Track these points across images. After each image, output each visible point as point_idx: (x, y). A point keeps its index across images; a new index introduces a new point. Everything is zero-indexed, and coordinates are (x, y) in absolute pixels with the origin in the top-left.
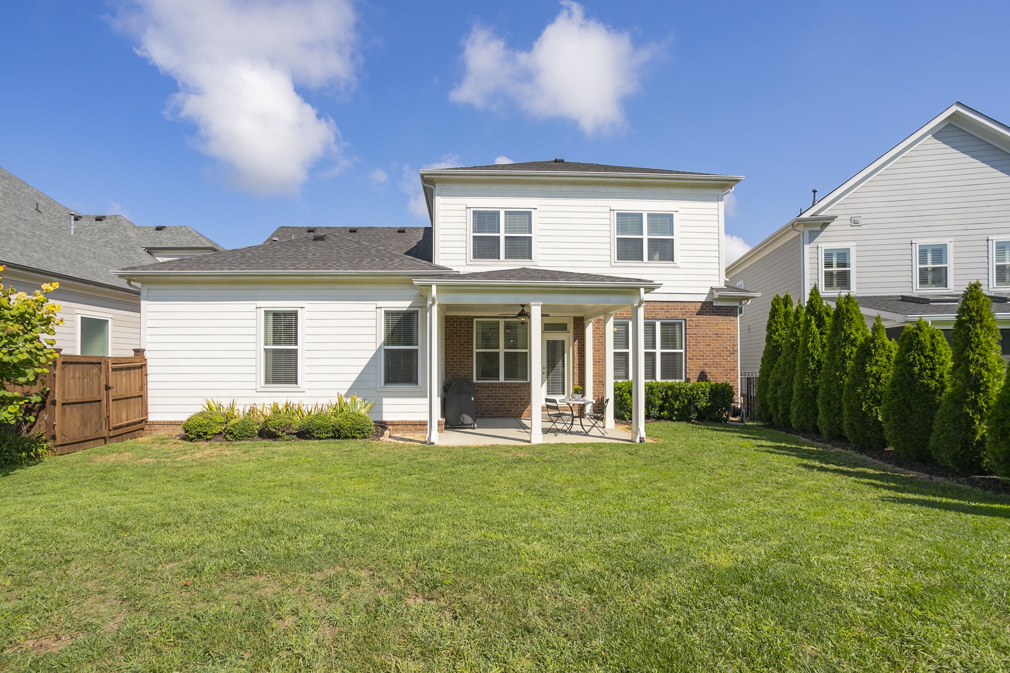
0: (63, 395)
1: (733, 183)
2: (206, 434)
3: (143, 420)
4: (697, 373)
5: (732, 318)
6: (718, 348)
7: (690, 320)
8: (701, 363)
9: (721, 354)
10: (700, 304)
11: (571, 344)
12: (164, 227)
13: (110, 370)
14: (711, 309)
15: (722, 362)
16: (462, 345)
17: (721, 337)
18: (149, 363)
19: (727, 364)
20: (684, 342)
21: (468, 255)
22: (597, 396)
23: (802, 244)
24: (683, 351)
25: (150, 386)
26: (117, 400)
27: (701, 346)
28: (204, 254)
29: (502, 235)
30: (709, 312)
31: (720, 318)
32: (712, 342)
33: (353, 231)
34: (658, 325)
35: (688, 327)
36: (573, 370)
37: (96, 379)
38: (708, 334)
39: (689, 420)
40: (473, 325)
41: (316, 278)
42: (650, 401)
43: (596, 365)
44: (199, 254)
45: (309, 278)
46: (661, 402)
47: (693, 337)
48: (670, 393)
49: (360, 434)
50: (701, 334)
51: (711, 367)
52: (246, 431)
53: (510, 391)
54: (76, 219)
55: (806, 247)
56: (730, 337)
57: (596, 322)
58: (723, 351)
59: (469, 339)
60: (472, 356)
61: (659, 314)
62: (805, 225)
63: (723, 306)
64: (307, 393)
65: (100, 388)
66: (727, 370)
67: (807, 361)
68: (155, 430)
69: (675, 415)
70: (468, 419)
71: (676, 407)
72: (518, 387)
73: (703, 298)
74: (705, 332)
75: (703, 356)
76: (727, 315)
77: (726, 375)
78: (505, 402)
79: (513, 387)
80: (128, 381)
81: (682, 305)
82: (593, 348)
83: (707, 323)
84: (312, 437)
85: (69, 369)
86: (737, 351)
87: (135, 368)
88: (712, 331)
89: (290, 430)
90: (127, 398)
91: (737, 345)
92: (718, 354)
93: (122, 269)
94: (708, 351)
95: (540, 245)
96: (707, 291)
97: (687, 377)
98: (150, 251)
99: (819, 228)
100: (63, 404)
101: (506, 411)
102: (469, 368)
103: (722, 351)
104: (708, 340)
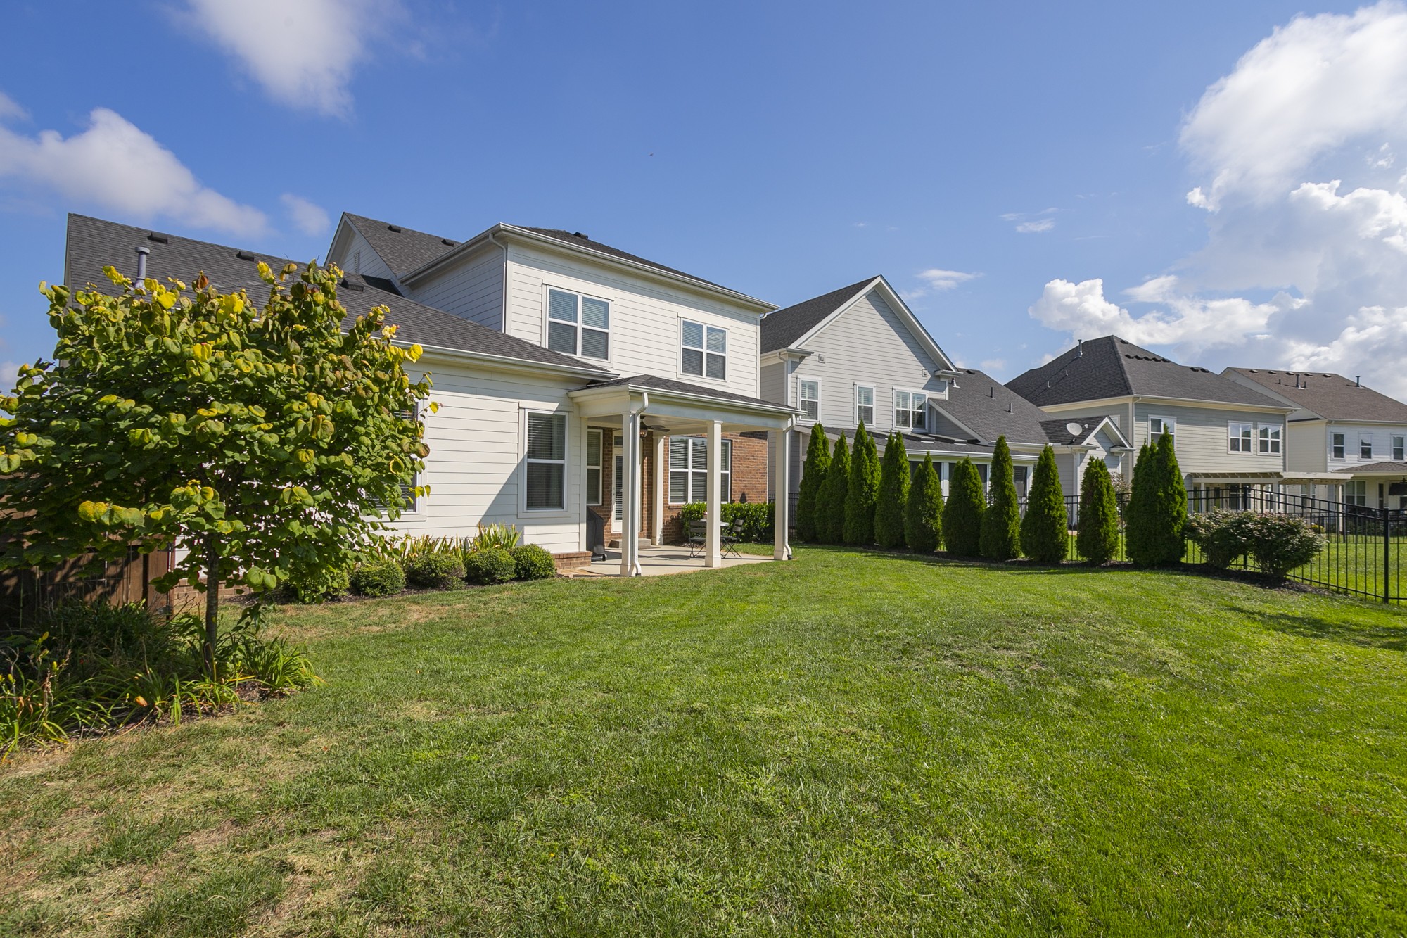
4: (739, 494)
5: (764, 441)
6: (754, 470)
7: (735, 442)
8: (742, 484)
9: (756, 475)
15: (756, 483)
17: (756, 459)
19: (760, 486)
23: (785, 373)
24: (728, 472)
27: (743, 468)
29: (579, 325)
31: (756, 441)
32: (750, 465)
35: (733, 448)
38: (748, 456)
47: (737, 458)
50: (743, 456)
51: (751, 489)
55: (790, 376)
56: (762, 460)
62: (789, 356)
64: (429, 522)
66: (760, 492)
75: (744, 478)
77: (759, 497)
83: (747, 445)
86: (767, 473)
88: (750, 454)
91: (767, 468)
94: (747, 472)
95: (616, 344)
97: (732, 498)
99: (798, 361)
104: (748, 462)
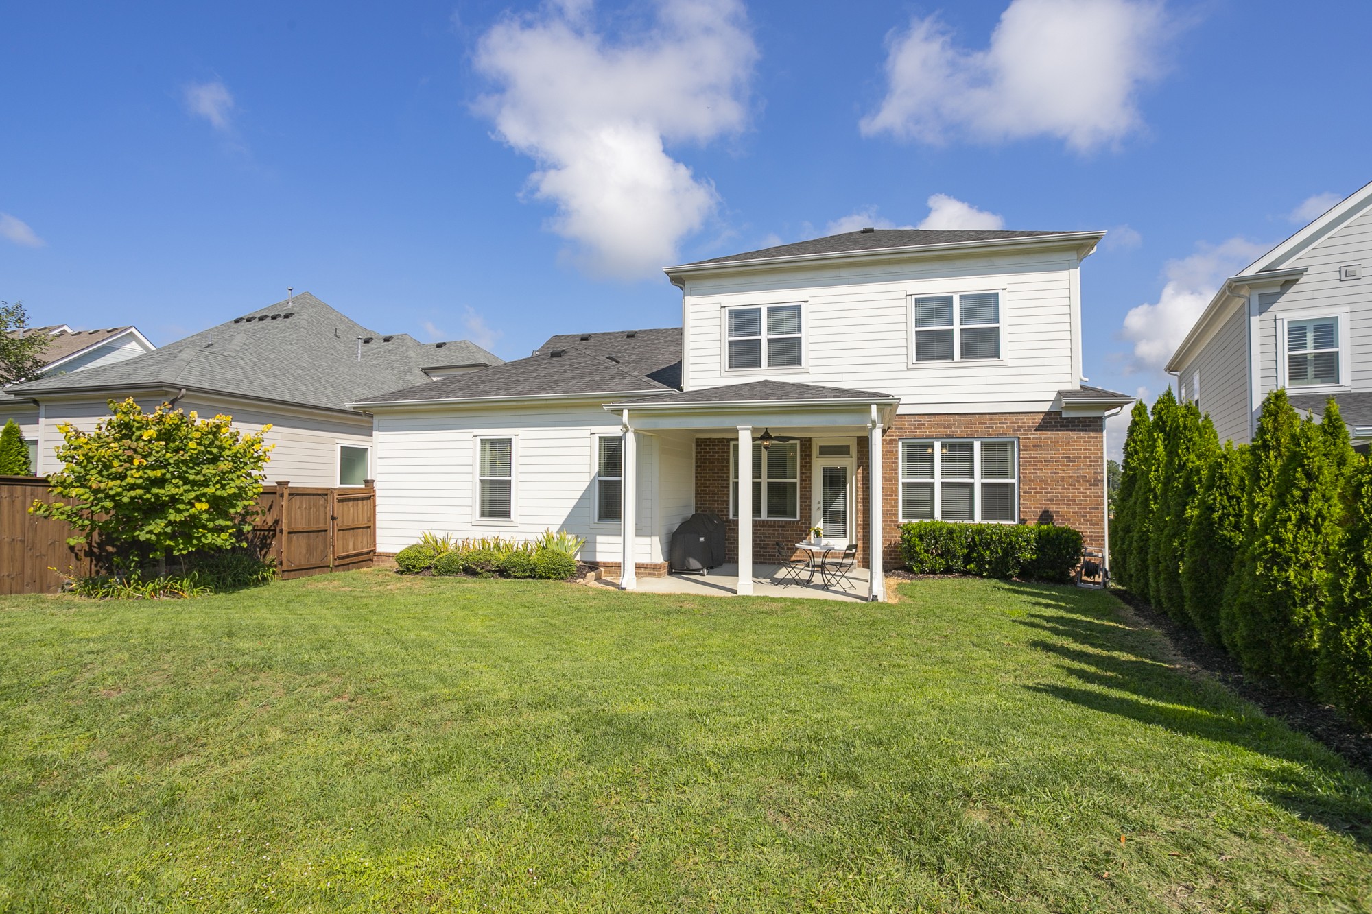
0: (290, 524)
1: (1092, 241)
2: (414, 567)
3: (371, 551)
4: (1036, 512)
5: (1092, 434)
6: (1070, 477)
7: (1025, 439)
8: (1043, 498)
9: (1075, 485)
10: (1041, 416)
11: (854, 473)
12: (445, 344)
13: (336, 501)
14: (1059, 422)
15: (1077, 497)
16: (715, 473)
17: (1075, 461)
18: (378, 493)
19: (1086, 501)
20: (1016, 469)
21: (723, 364)
22: (888, 540)
23: (1247, 316)
24: (1015, 481)
25: (378, 517)
26: (343, 530)
27: (1044, 475)
28: (466, 372)
29: (764, 337)
30: (1055, 427)
31: (1074, 435)
32: (1060, 469)
33: (631, 336)
34: (977, 445)
35: (1022, 448)
36: (856, 506)
37: (322, 509)
38: (1055, 457)
39: (1006, 578)
40: (729, 449)
41: (526, 403)
42: (949, 549)
43: (887, 499)
44: (461, 372)
45: (520, 403)
46: (966, 551)
47: (1030, 462)
48: (977, 539)
49: (555, 574)
50: (1044, 458)
51: (1059, 504)
52: (450, 566)
53: (773, 530)
54: (367, 341)
55: (1255, 320)
56: (1090, 461)
57: (887, 444)
58: (1079, 481)
59: (724, 466)
60: (728, 487)
61: (977, 431)
62: (1252, 287)
63: (1079, 418)
64: (521, 528)
65: (326, 519)
66: (1086, 509)
67: (1147, 499)
68: (382, 561)
69: (986, 570)
70: (695, 564)
71: (987, 558)
72: (784, 527)
73: (1046, 407)
74: (1049, 454)
75: (1047, 489)
76: (1086, 431)
77: (1083, 516)
78: (768, 545)
79: (778, 527)
80: (356, 511)
81: (1013, 418)
82: (883, 477)
83: (1051, 442)
84: (508, 576)
85: (296, 500)
86: (1103, 481)
87: (363, 499)
88: (1060, 454)
89: (489, 568)
90: (354, 529)
91: (1102, 473)
92: (1071, 485)
93: (357, 401)
94: (1054, 481)
95: (812, 347)
96: (1052, 396)
97: (1022, 517)
98: (427, 371)
99: (1278, 290)
100: (289, 533)
101: (769, 556)
102: (725, 501)
103: (1077, 481)
104: (1055, 465)
